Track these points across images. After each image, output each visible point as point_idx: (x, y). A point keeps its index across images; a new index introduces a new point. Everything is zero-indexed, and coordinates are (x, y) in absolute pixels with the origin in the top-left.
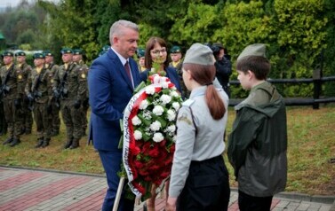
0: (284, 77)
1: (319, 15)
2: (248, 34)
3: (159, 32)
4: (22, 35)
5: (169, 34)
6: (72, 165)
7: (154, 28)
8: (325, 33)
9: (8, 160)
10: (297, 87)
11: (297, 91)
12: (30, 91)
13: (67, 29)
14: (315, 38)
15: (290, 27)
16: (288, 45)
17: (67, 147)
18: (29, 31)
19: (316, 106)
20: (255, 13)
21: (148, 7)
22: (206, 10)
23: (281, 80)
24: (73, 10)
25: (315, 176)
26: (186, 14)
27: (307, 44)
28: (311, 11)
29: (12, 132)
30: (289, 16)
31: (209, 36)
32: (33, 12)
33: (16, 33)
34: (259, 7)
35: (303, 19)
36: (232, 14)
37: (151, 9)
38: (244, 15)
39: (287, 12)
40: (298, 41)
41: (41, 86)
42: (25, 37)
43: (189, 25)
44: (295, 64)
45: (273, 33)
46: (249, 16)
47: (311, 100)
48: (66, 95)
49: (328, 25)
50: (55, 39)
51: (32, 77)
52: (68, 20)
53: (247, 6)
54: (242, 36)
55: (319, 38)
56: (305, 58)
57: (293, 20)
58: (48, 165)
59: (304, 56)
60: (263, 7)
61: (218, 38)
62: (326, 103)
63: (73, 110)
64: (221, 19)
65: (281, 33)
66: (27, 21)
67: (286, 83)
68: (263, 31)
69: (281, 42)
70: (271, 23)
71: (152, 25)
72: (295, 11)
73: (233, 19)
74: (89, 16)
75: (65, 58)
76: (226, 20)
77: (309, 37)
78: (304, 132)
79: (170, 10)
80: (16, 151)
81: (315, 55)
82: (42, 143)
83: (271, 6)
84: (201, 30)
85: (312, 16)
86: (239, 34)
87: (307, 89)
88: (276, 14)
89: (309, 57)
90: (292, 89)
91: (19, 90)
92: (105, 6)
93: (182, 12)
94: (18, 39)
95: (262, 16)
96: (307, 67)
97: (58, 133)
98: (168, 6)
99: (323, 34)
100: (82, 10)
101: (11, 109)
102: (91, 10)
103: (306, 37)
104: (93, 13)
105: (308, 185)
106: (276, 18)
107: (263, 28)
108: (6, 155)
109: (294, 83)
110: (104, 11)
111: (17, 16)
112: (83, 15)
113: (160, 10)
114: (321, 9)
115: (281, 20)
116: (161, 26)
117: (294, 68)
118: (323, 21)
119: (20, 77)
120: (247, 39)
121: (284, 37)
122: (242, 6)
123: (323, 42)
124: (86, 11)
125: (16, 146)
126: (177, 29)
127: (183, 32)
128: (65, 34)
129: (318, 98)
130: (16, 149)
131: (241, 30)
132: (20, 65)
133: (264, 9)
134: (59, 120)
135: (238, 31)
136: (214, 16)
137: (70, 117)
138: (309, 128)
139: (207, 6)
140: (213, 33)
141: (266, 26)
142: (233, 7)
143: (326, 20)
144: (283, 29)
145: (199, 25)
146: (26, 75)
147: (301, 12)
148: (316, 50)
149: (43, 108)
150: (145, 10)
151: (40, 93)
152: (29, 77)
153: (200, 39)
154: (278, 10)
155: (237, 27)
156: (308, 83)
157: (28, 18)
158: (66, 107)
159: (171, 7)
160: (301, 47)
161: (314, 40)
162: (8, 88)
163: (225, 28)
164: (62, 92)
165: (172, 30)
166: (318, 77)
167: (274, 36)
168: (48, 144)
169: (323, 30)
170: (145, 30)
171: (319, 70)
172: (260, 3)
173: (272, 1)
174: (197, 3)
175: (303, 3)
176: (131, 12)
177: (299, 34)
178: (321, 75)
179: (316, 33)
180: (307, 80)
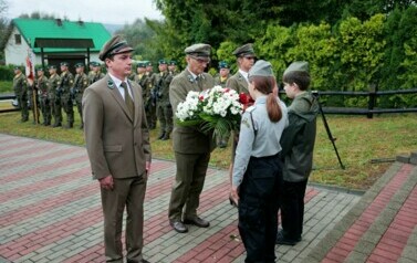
0: (345, 89)
1: (379, 38)
2: (316, 53)
8: (383, 54)
10: (355, 99)
11: (355, 103)
14: (373, 58)
15: (352, 47)
16: (350, 63)
19: (370, 116)
20: (323, 35)
21: (234, 27)
22: (282, 31)
23: (342, 92)
24: (173, 29)
25: (355, 174)
26: (265, 34)
27: (366, 62)
28: (372, 34)
30: (352, 38)
31: (283, 53)
34: (327, 30)
35: (364, 41)
36: (304, 35)
37: (236, 29)
38: (314, 36)
39: (350, 35)
40: (359, 60)
43: (267, 43)
44: (355, 79)
45: (337, 52)
46: (318, 37)
47: (367, 110)
48: (161, 97)
49: (385, 47)
50: (159, 52)
52: (169, 37)
53: (317, 28)
54: (311, 54)
55: (377, 58)
57: (355, 42)
59: (363, 73)
60: (331, 29)
62: (379, 113)
63: (165, 109)
64: (293, 39)
65: (344, 52)
67: (346, 95)
68: (329, 51)
69: (343, 60)
70: (336, 43)
71: (236, 42)
72: (357, 34)
73: (304, 40)
74: (185, 34)
75: (161, 67)
76: (298, 40)
77: (369, 57)
78: (354, 136)
79: (251, 30)
81: (373, 72)
83: (337, 29)
84: (277, 48)
85: (372, 39)
86: (308, 52)
87: (364, 101)
88: (341, 36)
89: (367, 73)
90: (351, 100)
92: (199, 26)
93: (262, 32)
95: (329, 37)
96: (365, 83)
97: (154, 127)
98: (250, 27)
99: (381, 54)
100: (180, 29)
102: (187, 29)
103: (366, 56)
104: (189, 31)
105: (347, 180)
106: (341, 39)
107: (329, 48)
109: (353, 96)
110: (198, 30)
112: (181, 33)
113: (243, 30)
114: (381, 32)
115: (345, 41)
117: (354, 82)
118: (382, 43)
120: (315, 57)
121: (346, 56)
122: (313, 28)
123: (381, 61)
124: (184, 29)
126: (257, 46)
127: (261, 49)
129: (372, 109)
131: (310, 49)
133: (331, 32)
135: (308, 49)
136: (288, 36)
139: (283, 28)
140: (286, 51)
141: (332, 46)
142: (305, 29)
143: (384, 42)
144: (345, 48)
145: (275, 43)
147: (363, 34)
148: (374, 68)
150: (232, 30)
153: (275, 55)
154: (342, 33)
155: (306, 46)
156: (365, 96)
159: (252, 28)
160: (361, 65)
161: (372, 60)
163: (297, 47)
166: (374, 91)
167: (338, 55)
169: (381, 51)
171: (375, 85)
172: (328, 26)
173: (339, 25)
174: (274, 25)
175: (365, 27)
176: (220, 31)
177: (360, 54)
178: (377, 89)
179: (375, 53)
180: (364, 93)
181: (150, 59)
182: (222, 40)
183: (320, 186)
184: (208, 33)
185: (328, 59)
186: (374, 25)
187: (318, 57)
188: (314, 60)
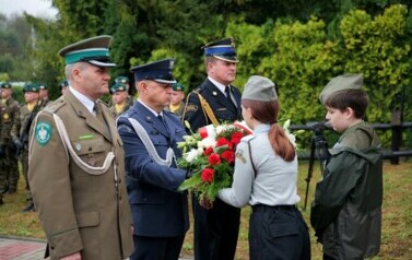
1: (399, 41)
2: (306, 64)
3: (187, 60)
5: (200, 62)
7: (181, 55)
8: (407, 65)
12: (18, 136)
14: (393, 71)
15: (360, 56)
18: (7, 56)
19: (394, 160)
20: (314, 37)
21: (172, 27)
22: (250, 32)
24: (73, 30)
26: (224, 36)
27: (382, 78)
28: (388, 35)
30: (359, 41)
31: (254, 66)
32: (13, 30)
34: (320, 29)
35: (378, 46)
36: (285, 38)
37: (176, 29)
38: (301, 39)
39: (357, 36)
40: (371, 75)
45: (338, 63)
46: (306, 40)
47: (389, 152)
49: (410, 54)
50: (48, 67)
51: (22, 117)
53: (304, 27)
54: (297, 67)
55: (398, 71)
56: (381, 97)
57: (364, 47)
59: (379, 94)
60: (325, 29)
61: (265, 70)
62: (407, 157)
64: (269, 43)
65: (349, 64)
66: (6, 43)
68: (326, 61)
70: (335, 50)
71: (177, 50)
72: (367, 35)
73: (286, 45)
76: (276, 46)
77: (385, 70)
79: (202, 31)
81: (393, 94)
82: (33, 205)
83: (336, 28)
84: (244, 58)
85: (390, 42)
86: (293, 65)
87: (382, 137)
88: (343, 38)
89: (385, 95)
92: (116, 24)
93: (218, 34)
95: (323, 41)
96: (383, 110)
98: (200, 25)
99: (404, 66)
100: (84, 29)
102: (96, 30)
103: (381, 69)
104: (99, 33)
106: (343, 44)
107: (325, 57)
110: (114, 31)
112: (86, 36)
113: (189, 31)
114: (401, 33)
115: (348, 46)
116: (190, 52)
118: (404, 49)
119: (6, 116)
120: (304, 71)
121: (353, 69)
122: (298, 27)
123: (405, 76)
124: (91, 30)
128: (61, 61)
129: (397, 150)
131: (296, 58)
132: (4, 101)
133: (327, 32)
135: (293, 59)
136: (260, 40)
138: (388, 189)
139: (252, 27)
140: (259, 62)
141: (329, 55)
142: (285, 28)
143: (408, 48)
144: (351, 58)
145: (240, 51)
147: (375, 36)
148: (395, 86)
150: (170, 31)
152: (17, 117)
153: (242, 69)
154: (345, 34)
155: (290, 54)
156: (384, 130)
157: (6, 39)
159: (203, 27)
160: (375, 83)
161: (392, 74)
163: (275, 56)
166: (398, 123)
167: (340, 68)
169: (404, 60)
171: (399, 113)
172: (321, 23)
173: (338, 21)
174: (237, 23)
175: (378, 25)
176: (149, 33)
177: (372, 65)
178: (402, 119)
179: (395, 64)
180: (383, 125)
181: (34, 80)
182: (153, 47)
184: (131, 35)
185: (325, 73)
186: (391, 22)
187: (310, 71)
188: (304, 77)
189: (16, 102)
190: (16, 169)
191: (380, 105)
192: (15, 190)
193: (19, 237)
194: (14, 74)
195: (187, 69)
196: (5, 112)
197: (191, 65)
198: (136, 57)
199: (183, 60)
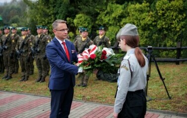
0: (160, 46)
1: (181, 12)
2: (141, 21)
3: (91, 19)
4: (13, 19)
5: (96, 20)
6: (42, 91)
7: (88, 17)
8: (184, 22)
9: (5, 87)
10: (167, 52)
11: (167, 54)
12: (18, 49)
13: (39, 15)
14: (178, 25)
15: (164, 18)
16: (163, 28)
17: (38, 81)
18: (17, 16)
19: (177, 63)
20: (145, 10)
21: (85, 5)
22: (118, 7)
23: (158, 47)
24: (43, 5)
25: (179, 102)
26: (106, 9)
27: (173, 28)
28: (176, 10)
29: (8, 72)
30: (164, 12)
31: (119, 22)
32: (19, 6)
33: (10, 17)
34: (147, 7)
35: (172, 14)
36: (132, 10)
37: (87, 6)
38: (139, 11)
39: (163, 10)
40: (169, 26)
41: (25, 47)
42: (14, 20)
43: (108, 15)
44: (167, 39)
45: (155, 21)
46: (141, 11)
47: (175, 59)
48: (39, 52)
49: (185, 18)
50: (32, 21)
51: (20, 41)
52: (40, 11)
53: (141, 6)
54: (137, 23)
55: (180, 25)
57: (166, 15)
58: (28, 91)
59: (171, 35)
60: (150, 7)
61: (124, 23)
62: (183, 61)
64: (125, 12)
65: (159, 22)
66: (16, 11)
67: (161, 49)
68: (149, 20)
69: (159, 27)
70: (154, 15)
71: (87, 15)
72: (167, 9)
73: (133, 13)
74: (52, 8)
76: (128, 13)
77: (175, 24)
78: (171, 77)
79: (97, 6)
80: (9, 83)
81: (178, 34)
82: (24, 78)
83: (154, 6)
84: (115, 18)
85: (177, 13)
87: (173, 53)
88: (157, 11)
89: (174, 35)
90: (164, 53)
91: (13, 49)
92: (61, 3)
93: (104, 8)
94: (10, 20)
95: (149, 12)
96: (173, 41)
97: (32, 73)
98: (96, 4)
99: (183, 23)
100: (48, 5)
101: (7, 59)
102: (53, 5)
103: (173, 24)
104: (54, 7)
105: (175, 107)
106: (157, 13)
107: (149, 18)
108: (4, 85)
109: (165, 50)
110: (60, 6)
111: (10, 8)
112: (49, 8)
113: (91, 6)
114: (182, 9)
115: (159, 14)
116: (92, 16)
117: (165, 41)
118: (183, 15)
119: (13, 41)
120: (140, 24)
121: (161, 24)
122: (138, 6)
123: (182, 27)
124: (50, 6)
125: (10, 80)
126: (101, 17)
127: (104, 19)
128: (38, 18)
129: (179, 58)
130: (10, 82)
131: (137, 19)
132: (13, 35)
133: (150, 8)
134: (33, 66)
135: (135, 19)
136: (122, 11)
137: (40, 64)
138: (174, 75)
139: (118, 5)
140: (121, 20)
141: (151, 17)
142: (133, 6)
143: (185, 15)
144: (160, 19)
145: (113, 15)
146: (16, 40)
147: (171, 10)
148: (178, 31)
149: (25, 59)
150: (84, 6)
151: (24, 51)
152: (18, 41)
153: (114, 23)
154: (158, 9)
155: (134, 17)
156: (173, 50)
157: (16, 9)
158: (38, 59)
159: (98, 5)
160: (170, 30)
161: (177, 26)
162: (6, 47)
163: (128, 18)
164: (37, 50)
165: (98, 18)
166: (179, 47)
167: (155, 23)
168: (27, 80)
170: (83, 17)
171: (180, 43)
172: (148, 4)
173: (155, 3)
174: (112, 3)
175: (172, 5)
176: (75, 7)
177: (169, 22)
178: (181, 46)
179: (179, 22)
180: (173, 48)
181: (27, 26)
182: (77, 13)
183: (157, 111)
184: (67, 8)
185: (149, 25)
186: (178, 4)
187: (142, 24)
188: (140, 27)
189: (18, 35)
190: (18, 63)
191: (172, 39)
192: (17, 72)
193: (18, 92)
194: (20, 24)
195: (90, 23)
196: (13, 39)
197: (92, 21)
198: (69, 17)
199: (89, 19)
